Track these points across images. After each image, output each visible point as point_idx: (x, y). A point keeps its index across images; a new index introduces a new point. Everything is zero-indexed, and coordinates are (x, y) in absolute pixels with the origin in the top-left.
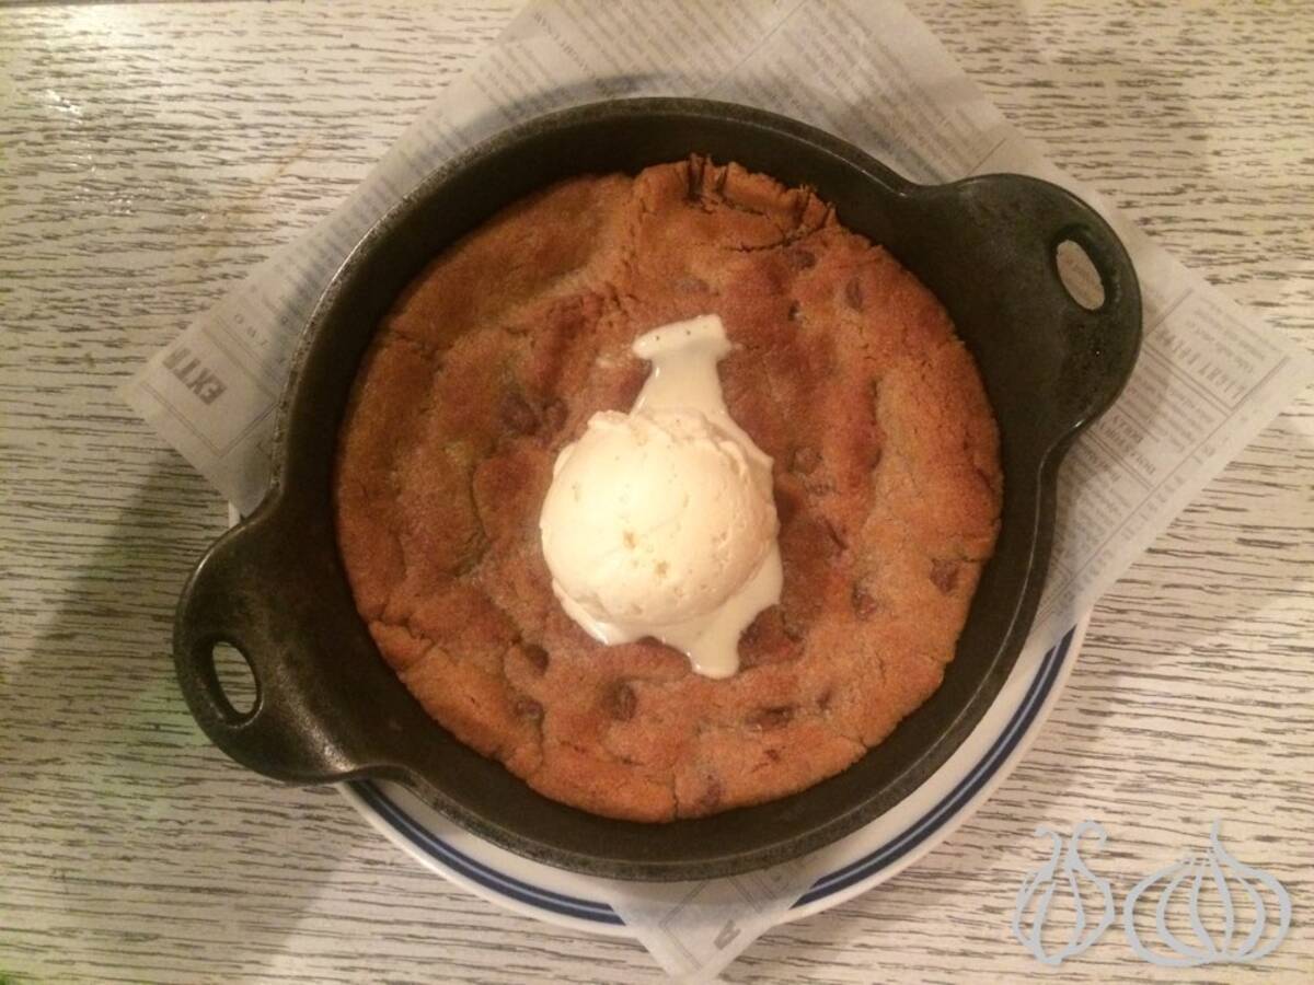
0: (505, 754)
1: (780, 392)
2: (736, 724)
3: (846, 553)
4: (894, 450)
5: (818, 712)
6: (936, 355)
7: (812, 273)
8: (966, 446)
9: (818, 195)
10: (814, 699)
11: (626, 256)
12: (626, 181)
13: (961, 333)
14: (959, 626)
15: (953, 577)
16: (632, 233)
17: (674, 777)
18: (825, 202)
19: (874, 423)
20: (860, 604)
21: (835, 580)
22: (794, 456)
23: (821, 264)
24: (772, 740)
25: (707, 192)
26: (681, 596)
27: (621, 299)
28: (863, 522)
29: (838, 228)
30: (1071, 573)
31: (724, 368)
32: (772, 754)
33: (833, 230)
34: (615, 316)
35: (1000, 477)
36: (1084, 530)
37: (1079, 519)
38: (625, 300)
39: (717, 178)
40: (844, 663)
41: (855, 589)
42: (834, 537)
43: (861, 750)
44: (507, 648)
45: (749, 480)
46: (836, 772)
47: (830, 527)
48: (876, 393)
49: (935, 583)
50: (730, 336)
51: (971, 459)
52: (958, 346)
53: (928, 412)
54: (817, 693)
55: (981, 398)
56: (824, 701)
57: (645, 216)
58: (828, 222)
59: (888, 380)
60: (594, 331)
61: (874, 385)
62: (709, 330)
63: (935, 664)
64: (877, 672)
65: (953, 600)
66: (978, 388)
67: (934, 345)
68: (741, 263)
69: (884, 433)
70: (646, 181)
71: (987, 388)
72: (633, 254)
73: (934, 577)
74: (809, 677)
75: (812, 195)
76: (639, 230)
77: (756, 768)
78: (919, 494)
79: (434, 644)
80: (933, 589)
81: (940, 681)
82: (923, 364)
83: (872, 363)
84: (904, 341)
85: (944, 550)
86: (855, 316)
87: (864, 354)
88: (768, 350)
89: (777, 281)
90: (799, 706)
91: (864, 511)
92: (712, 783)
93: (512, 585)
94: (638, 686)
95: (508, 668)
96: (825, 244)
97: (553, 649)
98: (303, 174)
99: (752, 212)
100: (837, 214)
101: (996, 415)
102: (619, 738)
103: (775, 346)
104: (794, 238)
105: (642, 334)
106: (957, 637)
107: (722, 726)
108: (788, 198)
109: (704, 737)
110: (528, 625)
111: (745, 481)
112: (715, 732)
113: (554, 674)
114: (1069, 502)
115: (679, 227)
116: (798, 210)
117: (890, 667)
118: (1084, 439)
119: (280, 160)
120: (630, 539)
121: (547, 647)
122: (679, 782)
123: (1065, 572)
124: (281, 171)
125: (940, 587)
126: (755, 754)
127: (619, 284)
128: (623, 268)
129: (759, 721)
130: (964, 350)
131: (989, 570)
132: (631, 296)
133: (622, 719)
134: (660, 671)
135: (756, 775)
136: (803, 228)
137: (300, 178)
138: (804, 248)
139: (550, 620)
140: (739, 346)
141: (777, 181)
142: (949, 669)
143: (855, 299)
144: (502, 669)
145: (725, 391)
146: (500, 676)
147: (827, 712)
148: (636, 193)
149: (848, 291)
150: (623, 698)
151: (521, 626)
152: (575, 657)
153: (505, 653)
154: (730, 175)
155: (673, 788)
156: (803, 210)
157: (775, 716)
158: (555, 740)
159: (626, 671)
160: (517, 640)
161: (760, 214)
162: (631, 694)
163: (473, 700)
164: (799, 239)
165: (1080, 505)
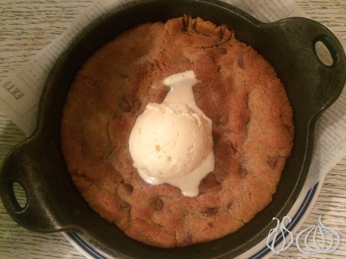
0: (117, 222)
1: (214, 97)
2: (197, 213)
3: (237, 154)
4: (255, 117)
5: (227, 209)
6: (270, 84)
7: (226, 56)
8: (280, 116)
9: (228, 29)
10: (225, 205)
11: (162, 50)
12: (162, 24)
13: (279, 76)
14: (278, 180)
15: (276, 163)
16: (164, 42)
17: (176, 232)
18: (231, 31)
19: (247, 108)
20: (241, 172)
21: (233, 163)
22: (219, 120)
23: (229, 52)
24: (210, 220)
25: (190, 28)
26: (177, 168)
27: (159, 65)
28: (243, 143)
29: (235, 40)
30: (318, 162)
31: (195, 89)
32: (210, 225)
33: (233, 40)
34: (158, 71)
35: (293, 127)
36: (323, 146)
37: (322, 143)
38: (162, 66)
39: (193, 23)
40: (236, 193)
41: (240, 166)
42: (233, 148)
43: (242, 224)
44: (119, 185)
45: (202, 127)
46: (233, 231)
47: (231, 144)
48: (248, 98)
49: (269, 165)
50: (197, 78)
51: (282, 121)
52: (278, 81)
53: (267, 104)
54: (226, 203)
55: (286, 98)
56: (229, 206)
57: (168, 36)
58: (232, 38)
59: (253, 93)
60: (150, 76)
61: (247, 94)
62: (190, 75)
63: (269, 194)
64: (248, 196)
65: (276, 171)
66: (285, 95)
67: (269, 80)
68: (201, 52)
69: (251, 112)
70: (168, 24)
71: (288, 96)
72: (164, 50)
73: (268, 162)
74: (224, 198)
75: (226, 28)
76: (166, 41)
77: (205, 230)
78: (264, 133)
79: (93, 183)
80: (268, 167)
81: (271, 200)
82: (265, 87)
83: (247, 86)
84: (258, 79)
85: (272, 153)
86: (241, 71)
87: (244, 84)
88: (210, 83)
89: (213, 58)
90: (220, 207)
91: (244, 139)
92: (189, 235)
93: (121, 163)
94: (164, 199)
95: (119, 192)
96: (231, 46)
97: (135, 185)
98: (58, 26)
99: (205, 35)
100: (235, 35)
101: (291, 105)
102: (157, 218)
103: (212, 81)
104: (220, 44)
105: (167, 77)
106: (277, 184)
107: (193, 214)
108: (218, 29)
109: (187, 217)
110: (126, 177)
111: (201, 128)
112: (190, 216)
113: (135, 194)
114: (318, 137)
115: (180, 40)
116: (221, 34)
117: (253, 195)
118: (323, 114)
119: (51, 22)
120: (158, 148)
121: (132, 184)
122: (177, 234)
123: (316, 161)
124: (51, 25)
125: (271, 166)
126: (204, 224)
127: (159, 60)
128: (161, 55)
129: (206, 212)
130: (280, 82)
131: (289, 160)
132: (163, 64)
133: (158, 210)
134: (171, 194)
135: (204, 232)
136: (223, 40)
137: (57, 28)
138: (223, 47)
139: (134, 175)
140: (200, 81)
141: (214, 23)
142: (274, 196)
143: (241, 65)
144: (117, 192)
145: (195, 96)
146: (116, 194)
147: (230, 210)
148: (165, 28)
149: (239, 62)
150: (158, 203)
151: (124, 177)
152: (142, 188)
153: (118, 186)
154: (197, 22)
155: (175, 235)
156: (223, 34)
157: (211, 211)
158: (135, 218)
159: (160, 194)
160: (122, 182)
161: (208, 36)
162: (161, 202)
163: (106, 203)
164: (222, 44)
165: (322, 138)
